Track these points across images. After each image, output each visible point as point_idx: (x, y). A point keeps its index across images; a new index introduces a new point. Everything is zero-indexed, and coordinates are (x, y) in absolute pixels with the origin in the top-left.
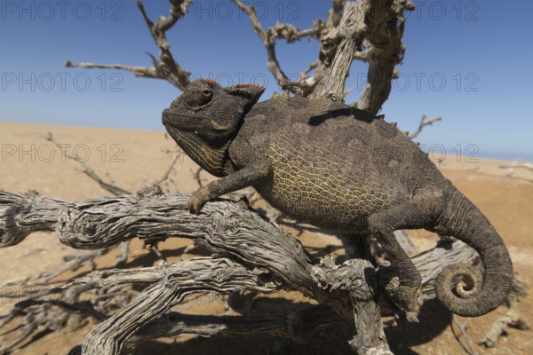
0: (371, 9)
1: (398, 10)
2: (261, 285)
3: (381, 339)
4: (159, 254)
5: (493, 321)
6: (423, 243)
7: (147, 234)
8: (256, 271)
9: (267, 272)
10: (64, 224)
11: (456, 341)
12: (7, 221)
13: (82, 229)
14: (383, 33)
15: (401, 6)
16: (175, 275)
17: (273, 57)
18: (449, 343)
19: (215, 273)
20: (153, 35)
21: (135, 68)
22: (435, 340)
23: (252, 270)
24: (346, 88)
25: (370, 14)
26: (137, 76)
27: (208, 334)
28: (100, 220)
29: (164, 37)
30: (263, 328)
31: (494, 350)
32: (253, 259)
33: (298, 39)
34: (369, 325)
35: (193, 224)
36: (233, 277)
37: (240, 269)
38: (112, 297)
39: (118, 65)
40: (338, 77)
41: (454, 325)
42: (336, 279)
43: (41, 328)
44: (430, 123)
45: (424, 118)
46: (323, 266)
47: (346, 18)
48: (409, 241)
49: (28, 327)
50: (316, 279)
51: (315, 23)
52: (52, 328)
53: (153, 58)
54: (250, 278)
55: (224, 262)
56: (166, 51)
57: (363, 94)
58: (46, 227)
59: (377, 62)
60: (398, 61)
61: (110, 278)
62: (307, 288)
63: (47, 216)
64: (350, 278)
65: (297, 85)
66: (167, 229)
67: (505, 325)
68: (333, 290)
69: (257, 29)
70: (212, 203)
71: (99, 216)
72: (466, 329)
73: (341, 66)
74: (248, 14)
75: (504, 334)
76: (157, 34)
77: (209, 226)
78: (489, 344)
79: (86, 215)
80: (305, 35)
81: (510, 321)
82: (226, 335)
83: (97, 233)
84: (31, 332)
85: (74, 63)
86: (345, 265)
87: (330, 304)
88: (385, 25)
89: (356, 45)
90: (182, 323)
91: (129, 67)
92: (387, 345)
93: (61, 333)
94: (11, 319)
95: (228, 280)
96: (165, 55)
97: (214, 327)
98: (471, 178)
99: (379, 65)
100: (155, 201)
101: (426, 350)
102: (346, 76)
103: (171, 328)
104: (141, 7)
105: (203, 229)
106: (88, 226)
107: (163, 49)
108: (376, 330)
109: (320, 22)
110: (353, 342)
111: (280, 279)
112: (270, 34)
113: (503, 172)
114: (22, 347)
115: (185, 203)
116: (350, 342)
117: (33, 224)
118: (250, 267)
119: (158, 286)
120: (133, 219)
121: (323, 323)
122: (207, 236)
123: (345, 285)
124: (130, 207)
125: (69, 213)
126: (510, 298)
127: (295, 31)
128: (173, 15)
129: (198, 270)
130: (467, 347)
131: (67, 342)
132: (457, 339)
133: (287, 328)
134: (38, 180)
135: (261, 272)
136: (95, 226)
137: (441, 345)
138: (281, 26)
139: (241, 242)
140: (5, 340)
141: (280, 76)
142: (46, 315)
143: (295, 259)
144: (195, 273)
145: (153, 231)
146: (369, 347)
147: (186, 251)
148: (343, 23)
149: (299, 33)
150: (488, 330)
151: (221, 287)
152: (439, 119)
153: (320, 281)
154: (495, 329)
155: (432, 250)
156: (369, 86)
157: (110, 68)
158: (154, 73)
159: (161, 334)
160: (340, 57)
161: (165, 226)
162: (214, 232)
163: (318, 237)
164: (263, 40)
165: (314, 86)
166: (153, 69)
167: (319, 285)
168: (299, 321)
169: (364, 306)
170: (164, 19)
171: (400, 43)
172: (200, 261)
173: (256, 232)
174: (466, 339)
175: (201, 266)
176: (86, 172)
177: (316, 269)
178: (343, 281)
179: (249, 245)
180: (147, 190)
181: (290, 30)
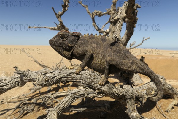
0: (127, 9)
1: (135, 8)
2: (99, 95)
3: (135, 110)
4: (61, 87)
5: (169, 104)
6: (146, 80)
7: (64, 81)
8: (97, 91)
9: (100, 91)
10: (39, 79)
11: (158, 111)
12: (21, 79)
13: (45, 81)
14: (131, 15)
15: (136, 7)
16: (73, 93)
17: (94, 21)
18: (156, 111)
19: (85, 92)
20: (57, 18)
21: (51, 27)
22: (151, 110)
23: (96, 91)
24: (121, 34)
25: (127, 10)
26: (51, 30)
27: (81, 111)
28: (50, 78)
29: (60, 18)
30: (98, 109)
31: (170, 113)
32: (96, 88)
33: (102, 16)
34: (131, 106)
35: (77, 78)
36: (90, 93)
37: (92, 91)
38: (47, 101)
39: (45, 27)
40: (118, 31)
41: (157, 106)
42: (121, 92)
43: (26, 112)
44: (146, 40)
45: (144, 38)
46: (117, 89)
47: (120, 13)
48: (141, 79)
49: (22, 111)
50: (115, 93)
51: (107, 10)
52: (29, 111)
53: (56, 24)
54: (95, 93)
55: (87, 89)
56: (61, 22)
57: (125, 34)
58: (33, 80)
59: (129, 24)
60: (136, 23)
61: (54, 95)
62: (112, 95)
63: (33, 77)
64: (125, 92)
65: (104, 32)
66: (70, 80)
67: (173, 105)
68: (120, 96)
69: (88, 12)
70: (83, 71)
71: (49, 77)
72: (161, 107)
73: (119, 27)
74: (85, 8)
75: (173, 108)
76: (58, 17)
77: (82, 78)
78: (168, 111)
79: (45, 76)
80: (104, 14)
81: (175, 104)
82: (87, 111)
83: (49, 82)
84: (23, 113)
85: (31, 27)
86: (123, 88)
87: (119, 100)
88: (131, 13)
89: (123, 21)
90: (73, 108)
91: (49, 27)
92: (137, 112)
93: (32, 113)
94: (16, 109)
95: (89, 94)
96: (61, 24)
97: (83, 109)
98: (160, 58)
99: (130, 25)
100: (65, 71)
101: (149, 114)
102: (121, 30)
103: (69, 110)
104: (53, 9)
105: (80, 79)
106: (46, 80)
107: (60, 22)
108: (134, 107)
109: (109, 10)
110: (127, 111)
111: (104, 93)
112: (93, 14)
113: (171, 55)
114: (20, 118)
115: (75, 72)
116: (126, 112)
117: (29, 80)
118: (95, 90)
119: (68, 97)
120: (59, 77)
121: (116, 106)
122: (82, 81)
123: (124, 94)
124: (58, 73)
125: (40, 76)
126: (174, 97)
127: (101, 13)
128: (63, 11)
129: (79, 91)
130: (161, 112)
131: (35, 116)
132: (158, 110)
133: (106, 108)
134: (17, 64)
135: (98, 91)
136: (48, 79)
137: (153, 112)
138: (97, 12)
139: (92, 83)
140: (14, 116)
141: (96, 27)
142: (27, 107)
143: (108, 87)
144: (79, 92)
145: (65, 80)
146: (132, 113)
147: (70, 85)
148: (119, 14)
149: (102, 13)
150: (168, 107)
151: (87, 96)
152: (149, 38)
153: (116, 93)
154: (170, 106)
155: (149, 82)
156: (127, 31)
157: (43, 28)
158: (57, 29)
159: (67, 111)
160: (119, 24)
161: (69, 79)
162: (84, 80)
163: (111, 79)
164: (91, 16)
165: (109, 32)
166: (56, 28)
167: (116, 94)
168: (109, 106)
169: (129, 100)
170: (60, 12)
171: (136, 17)
172: (80, 89)
173: (96, 79)
174: (161, 110)
175: (80, 90)
176: (35, 61)
177: (115, 90)
178: (123, 93)
179: (95, 83)
180: (63, 68)
181: (99, 13)
